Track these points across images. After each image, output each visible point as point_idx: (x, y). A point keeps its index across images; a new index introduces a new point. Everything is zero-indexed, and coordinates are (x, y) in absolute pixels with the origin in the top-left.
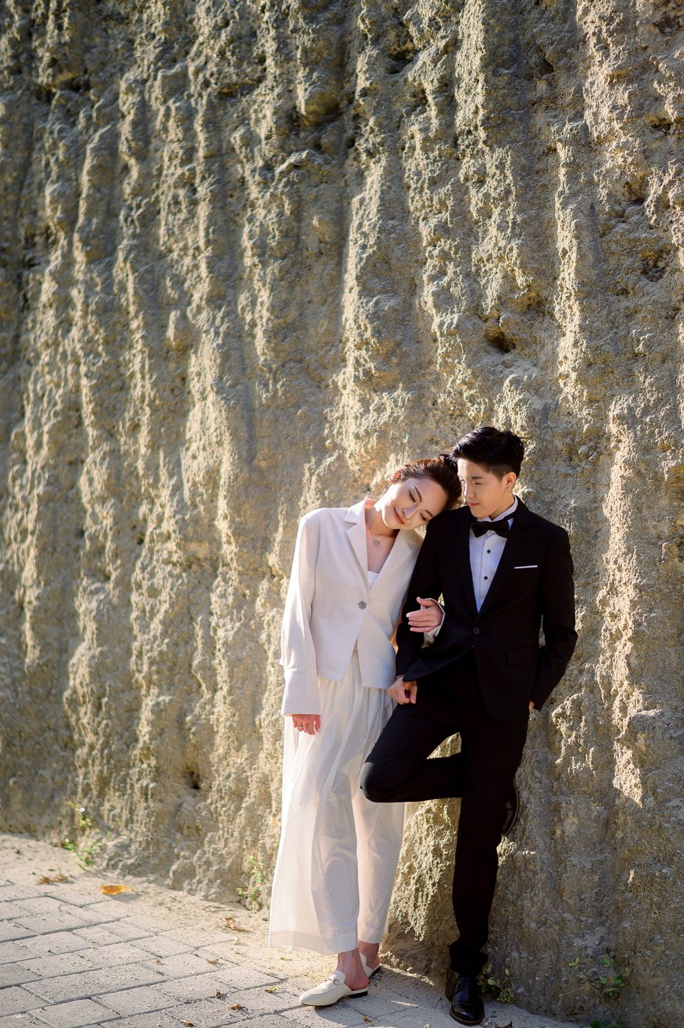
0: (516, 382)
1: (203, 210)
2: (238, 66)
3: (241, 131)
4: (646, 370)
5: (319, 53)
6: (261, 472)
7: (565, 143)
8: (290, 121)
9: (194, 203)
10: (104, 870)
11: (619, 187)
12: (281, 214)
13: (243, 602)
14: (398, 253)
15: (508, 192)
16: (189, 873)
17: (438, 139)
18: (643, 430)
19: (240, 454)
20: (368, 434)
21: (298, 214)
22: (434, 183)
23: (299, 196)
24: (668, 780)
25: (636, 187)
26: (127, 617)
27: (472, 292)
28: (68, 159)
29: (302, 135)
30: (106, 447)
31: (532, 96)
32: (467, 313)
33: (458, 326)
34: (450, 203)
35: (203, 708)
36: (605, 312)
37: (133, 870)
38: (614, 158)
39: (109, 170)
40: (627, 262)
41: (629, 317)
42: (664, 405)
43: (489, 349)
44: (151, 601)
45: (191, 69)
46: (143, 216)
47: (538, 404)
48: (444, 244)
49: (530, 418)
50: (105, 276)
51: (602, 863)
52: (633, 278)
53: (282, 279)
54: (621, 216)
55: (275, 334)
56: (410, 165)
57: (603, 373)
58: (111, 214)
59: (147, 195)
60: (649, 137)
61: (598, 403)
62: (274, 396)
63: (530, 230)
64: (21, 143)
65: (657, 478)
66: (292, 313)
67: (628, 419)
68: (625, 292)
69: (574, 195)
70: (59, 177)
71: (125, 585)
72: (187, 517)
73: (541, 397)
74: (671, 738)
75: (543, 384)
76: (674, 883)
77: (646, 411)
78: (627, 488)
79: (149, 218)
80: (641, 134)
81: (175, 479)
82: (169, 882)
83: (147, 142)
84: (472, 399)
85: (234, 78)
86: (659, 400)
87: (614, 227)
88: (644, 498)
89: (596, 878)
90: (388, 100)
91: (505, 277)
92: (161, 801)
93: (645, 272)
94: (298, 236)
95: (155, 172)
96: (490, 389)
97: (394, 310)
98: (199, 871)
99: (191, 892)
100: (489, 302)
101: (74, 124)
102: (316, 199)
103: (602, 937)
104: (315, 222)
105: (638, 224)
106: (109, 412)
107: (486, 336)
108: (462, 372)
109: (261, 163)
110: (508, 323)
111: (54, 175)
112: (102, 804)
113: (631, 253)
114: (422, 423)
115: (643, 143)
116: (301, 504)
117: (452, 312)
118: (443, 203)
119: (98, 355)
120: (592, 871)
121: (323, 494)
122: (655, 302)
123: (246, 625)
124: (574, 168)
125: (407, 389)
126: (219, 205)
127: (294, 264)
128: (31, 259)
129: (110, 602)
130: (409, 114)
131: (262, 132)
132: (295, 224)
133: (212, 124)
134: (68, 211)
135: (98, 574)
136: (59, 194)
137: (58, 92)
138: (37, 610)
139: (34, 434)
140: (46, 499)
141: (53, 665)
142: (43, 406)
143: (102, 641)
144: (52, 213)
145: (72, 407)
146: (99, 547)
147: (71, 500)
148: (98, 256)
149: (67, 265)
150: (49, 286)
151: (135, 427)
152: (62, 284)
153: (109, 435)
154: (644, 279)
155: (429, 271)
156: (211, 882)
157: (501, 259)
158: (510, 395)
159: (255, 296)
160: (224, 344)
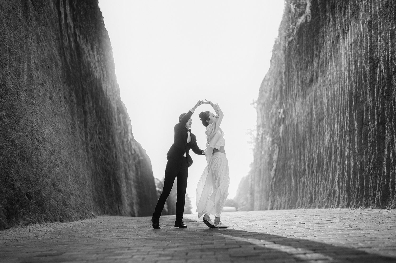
134: (388, 115)
135: (392, 169)
136: (387, 112)
137: (387, 97)
138: (386, 176)
139: (386, 150)
140: (387, 159)
141: (388, 184)
142: (387, 145)
143: (392, 178)
144: (386, 116)
145: (389, 144)
146: (392, 165)
147: (390, 159)
148: (391, 121)
149: (388, 123)
150: (386, 127)
151: (395, 146)
152: (388, 126)
153: (393, 148)
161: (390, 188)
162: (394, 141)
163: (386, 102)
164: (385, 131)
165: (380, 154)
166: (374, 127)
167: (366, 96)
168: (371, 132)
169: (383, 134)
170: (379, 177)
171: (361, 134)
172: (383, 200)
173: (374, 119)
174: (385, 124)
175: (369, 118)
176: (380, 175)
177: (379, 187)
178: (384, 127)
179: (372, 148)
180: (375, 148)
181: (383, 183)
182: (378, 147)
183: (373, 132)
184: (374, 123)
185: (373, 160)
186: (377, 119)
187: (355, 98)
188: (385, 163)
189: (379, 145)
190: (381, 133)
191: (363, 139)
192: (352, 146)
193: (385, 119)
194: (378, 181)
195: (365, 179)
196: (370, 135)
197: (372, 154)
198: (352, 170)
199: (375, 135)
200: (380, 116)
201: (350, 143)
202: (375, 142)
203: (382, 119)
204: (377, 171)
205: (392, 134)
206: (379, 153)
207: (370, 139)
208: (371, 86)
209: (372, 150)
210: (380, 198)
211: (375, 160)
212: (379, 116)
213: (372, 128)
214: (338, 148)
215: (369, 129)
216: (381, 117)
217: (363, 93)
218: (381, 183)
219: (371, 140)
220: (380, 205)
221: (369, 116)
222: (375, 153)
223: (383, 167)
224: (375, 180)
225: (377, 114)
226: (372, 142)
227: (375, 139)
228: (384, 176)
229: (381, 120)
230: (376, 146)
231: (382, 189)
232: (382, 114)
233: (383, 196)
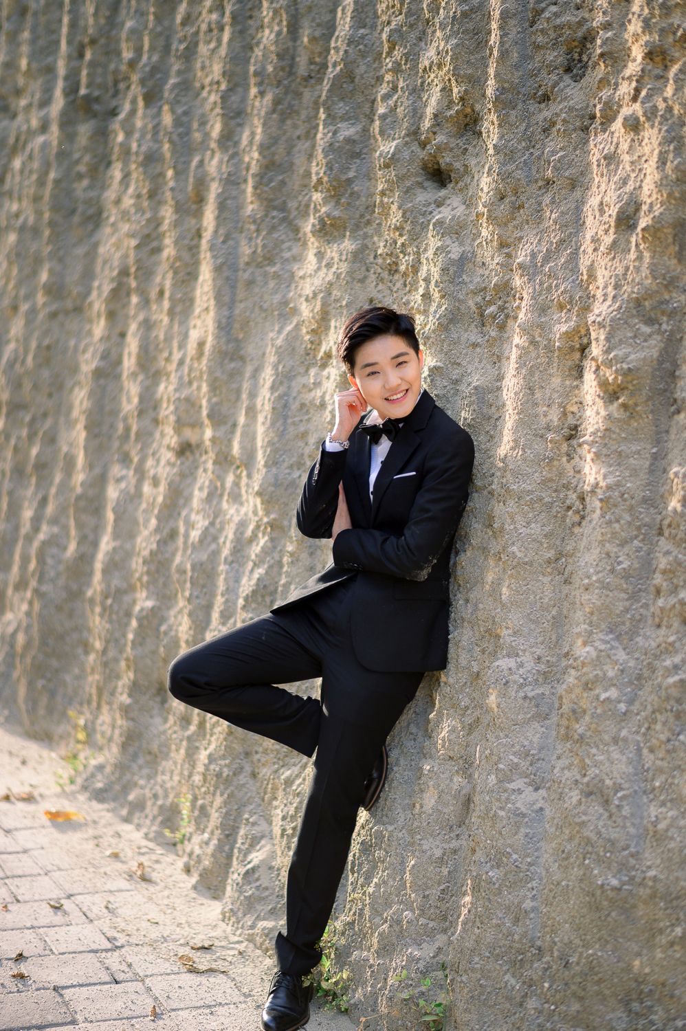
0: (439, 226)
1: (226, 36)
4: (553, 202)
6: (237, 340)
9: (222, 29)
10: (78, 792)
12: (279, 33)
13: (213, 495)
16: (139, 806)
18: (541, 284)
19: (219, 322)
20: (315, 295)
21: (294, 31)
23: (297, 10)
24: (514, 754)
26: (136, 509)
27: (415, 111)
30: (141, 317)
32: (407, 139)
33: (393, 155)
35: (175, 617)
36: (522, 128)
37: (99, 796)
40: (551, 56)
41: (546, 131)
42: (565, 249)
43: (427, 184)
44: (155, 491)
46: (187, 48)
47: (455, 252)
48: (398, 53)
49: (444, 270)
50: (155, 122)
51: (455, 852)
52: (554, 77)
53: (274, 111)
55: (262, 179)
57: (515, 208)
58: (167, 49)
59: (193, 25)
61: (507, 248)
62: (254, 252)
63: (470, 26)
65: (549, 349)
66: (281, 149)
67: (530, 270)
68: (546, 98)
70: (136, 11)
71: (141, 473)
72: (183, 396)
73: (461, 244)
74: (525, 697)
75: (464, 227)
76: (500, 890)
77: (547, 259)
78: (521, 363)
79: (189, 54)
81: (182, 352)
82: (124, 812)
84: (403, 250)
86: (562, 241)
87: (543, 10)
88: (537, 373)
89: (445, 871)
91: (443, 90)
92: (133, 719)
94: (293, 58)
96: (419, 234)
97: (351, 140)
98: (149, 803)
99: (138, 827)
100: (427, 123)
102: (310, 11)
103: (439, 948)
104: (306, 40)
106: (145, 273)
107: (424, 167)
108: (395, 216)
110: (440, 149)
111: (132, 10)
112: (96, 718)
113: (555, 45)
114: (362, 281)
116: (261, 381)
117: (394, 139)
118: (402, 1)
119: (144, 212)
120: (441, 861)
121: (277, 369)
122: (571, 109)
123: (212, 524)
125: (353, 238)
126: (239, 28)
127: (286, 93)
128: (114, 108)
129: (127, 493)
132: (290, 44)
134: (139, 51)
135: (125, 459)
136: (133, 31)
138: (78, 498)
139: (98, 303)
140: (98, 374)
141: (85, 559)
142: (107, 272)
143: (116, 535)
144: (127, 55)
145: (124, 272)
146: (127, 429)
147: (118, 377)
148: (151, 97)
149: (133, 112)
150: (120, 138)
151: (161, 293)
152: (129, 134)
153: (146, 302)
154: (567, 79)
155: (384, 89)
156: (155, 818)
157: (440, 66)
158: (433, 242)
159: (253, 134)
160: (223, 192)
161: (92, 603)
162: (158, 250)
164: (109, 164)
165: (62, 325)
166: (44, 128)
168: (23, 164)
169: (91, 187)
170: (38, 486)
172: (38, 671)
173: (50, 70)
174: (114, 113)
175: (24, 63)
176: (42, 467)
177: (25, 560)
178: (102, 134)
179: (20, 270)
180: (35, 273)
181: (54, 542)
182: (51, 271)
183: (36, 165)
184: (45, 102)
185: (16, 351)
186: (66, 78)
188: (80, 399)
189: (61, 260)
190: (80, 176)
193: (116, 82)
194: (28, 514)
196: (17, 179)
197: (15, 308)
199: (41, 183)
200: (88, 55)
202: (36, 231)
203: (99, 80)
204: (31, 437)
205: (154, 194)
206: (53, 315)
207: (15, 207)
209: (18, 286)
210: (28, 645)
211: (26, 352)
212: (81, 55)
213: (31, 133)
215: (17, 140)
216: (92, 64)
218: (42, 536)
219: (17, 215)
220: (15, 701)
221: (20, 56)
222: (33, 311)
223: (71, 424)
224: (10, 494)
225: (69, 43)
226: (22, 229)
227: (39, 213)
228: (65, 486)
229: (88, 86)
230: (38, 261)
231: (44, 588)
232: (103, 41)
233: (44, 642)
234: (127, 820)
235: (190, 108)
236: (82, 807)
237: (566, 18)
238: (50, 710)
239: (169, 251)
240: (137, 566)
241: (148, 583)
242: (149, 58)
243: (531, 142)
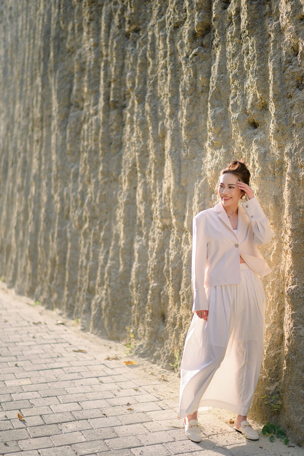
0: (256, 141)
1: (169, 78)
2: (179, 14)
3: (180, 41)
4: (296, 132)
5: (202, 5)
6: (182, 187)
7: (273, 32)
8: (194, 36)
9: (167, 75)
10: (134, 355)
11: (289, 49)
12: (190, 76)
13: (178, 243)
14: (223, 88)
15: (254, 57)
16: (158, 357)
17: (235, 36)
18: (294, 159)
19: (175, 181)
20: (212, 168)
21: (196, 75)
22: (234, 56)
23: (196, 68)
24: (298, 317)
25: (295, 48)
26: (147, 251)
27: (244, 102)
28: (134, 61)
29: (197, 41)
30: (143, 181)
31: (264, 12)
32: (242, 112)
33: (237, 118)
34: (238, 64)
35: (166, 288)
36: (283, 107)
37: (142, 356)
38: (288, 36)
39: (145, 65)
40: (291, 82)
41: (292, 108)
42: (302, 147)
43: (250, 127)
44: (154, 243)
45: (166, 18)
46: (153, 82)
47: (263, 150)
48: (236, 83)
49: (259, 157)
50: (143, 109)
51: (279, 354)
52: (293, 90)
53: (190, 104)
54: (290, 62)
55: (188, 128)
56: (228, 49)
57: (283, 134)
58: (145, 83)
59: (155, 74)
60: (299, 24)
61: (281, 148)
62: (187, 155)
63: (262, 73)
64: (121, 57)
65: (299, 181)
66: (194, 118)
67: (290, 155)
68: (291, 97)
69: (274, 55)
70: (131, 69)
71: (147, 238)
72: (162, 208)
73: (264, 147)
74: (300, 298)
75: (265, 142)
76: (296, 362)
77: (295, 151)
78: (289, 186)
79: (155, 84)
80: (296, 24)
81: (161, 192)
82: (153, 360)
83: (155, 51)
84: (243, 150)
85: (178, 20)
86: (300, 145)
87: (287, 67)
88: (295, 190)
89: (276, 361)
90: (222, 22)
91: (254, 95)
92: (153, 327)
93: (298, 87)
94: (196, 85)
95: (157, 63)
96: (249, 145)
97: (221, 114)
98: (162, 356)
99: (159, 365)
100: (249, 107)
101: (136, 47)
102: (201, 68)
103: (276, 387)
104: (200, 78)
105: (295, 65)
106: (144, 165)
107: (249, 122)
108: (240, 139)
109: (185, 55)
110: (254, 115)
111: (130, 69)
112: (137, 329)
113: (292, 79)
115: (296, 28)
116: (193, 200)
117: (237, 113)
118: (236, 64)
119: (141, 143)
120: (275, 357)
121: (199, 195)
122: (300, 100)
123: (178, 253)
124: (275, 41)
125: (225, 148)
126: (174, 75)
127: (194, 97)
128: (125, 105)
129: (143, 245)
130: (228, 27)
131: (185, 42)
132: (194, 80)
133: (172, 41)
134: (134, 84)
135: (141, 234)
136: (131, 77)
137: (131, 34)
138: (123, 249)
139: (124, 177)
140: (127, 203)
141: (128, 272)
142: (127, 165)
143: (139, 261)
144: (129, 85)
145: (134, 165)
146: (141, 223)
147: (135, 203)
148: (141, 101)
149: (133, 106)
150: (128, 115)
151: (150, 172)
152: (132, 113)
153: (144, 175)
154: (298, 90)
155: (232, 95)
156: (165, 361)
157: (252, 87)
158: (254, 147)
159: (183, 113)
160: (173, 134)
161: (132, 287)
162: (148, 156)
163: (130, 48)
164: (124, 125)
165: (110, 186)
166: (96, 113)
167: (79, 36)
168: (88, 127)
169: (117, 134)
170: (105, 247)
171: (65, 129)
172: (112, 315)
173: (97, 92)
174: (124, 107)
175: (86, 90)
176: (107, 240)
177: (102, 274)
178: (121, 115)
179: (91, 167)
180: (97, 168)
181: (116, 267)
182: (104, 167)
183: (94, 127)
184: (96, 103)
185: (91, 197)
186: (104, 95)
187: (56, 43)
188: (120, 213)
189: (107, 162)
190: (112, 130)
191: (69, 142)
192: (46, 155)
193: (124, 95)
194: (101, 257)
195: (71, 241)
196: (86, 133)
197: (89, 181)
198: (43, 210)
199: (97, 134)
200: (113, 86)
201: (41, 146)
202: (96, 152)
203: (118, 95)
204: (101, 229)
205: (145, 137)
206: (106, 183)
207: (86, 143)
208: (93, 9)
209: (90, 172)
210: (107, 306)
211: (96, 197)
212: (109, 86)
213: (90, 116)
214: (19, 154)
215: (85, 118)
216: (114, 89)
217: (73, 29)
218: (108, 265)
219: (87, 146)
220: (103, 327)
221: (84, 86)
222: (97, 182)
223: (116, 223)
224: (93, 251)
225: (105, 81)
226: (90, 151)
227: (97, 145)
228: (117, 246)
229: (114, 97)
230: (98, 163)
231: (111, 284)
232: (118, 80)
233: (113, 304)
234: (154, 363)
235: (156, 104)
236: (136, 360)
237: (295, 70)
238: (118, 329)
239: (152, 156)
240: (150, 271)
241: (154, 277)
242: (138, 86)
243: (286, 112)
